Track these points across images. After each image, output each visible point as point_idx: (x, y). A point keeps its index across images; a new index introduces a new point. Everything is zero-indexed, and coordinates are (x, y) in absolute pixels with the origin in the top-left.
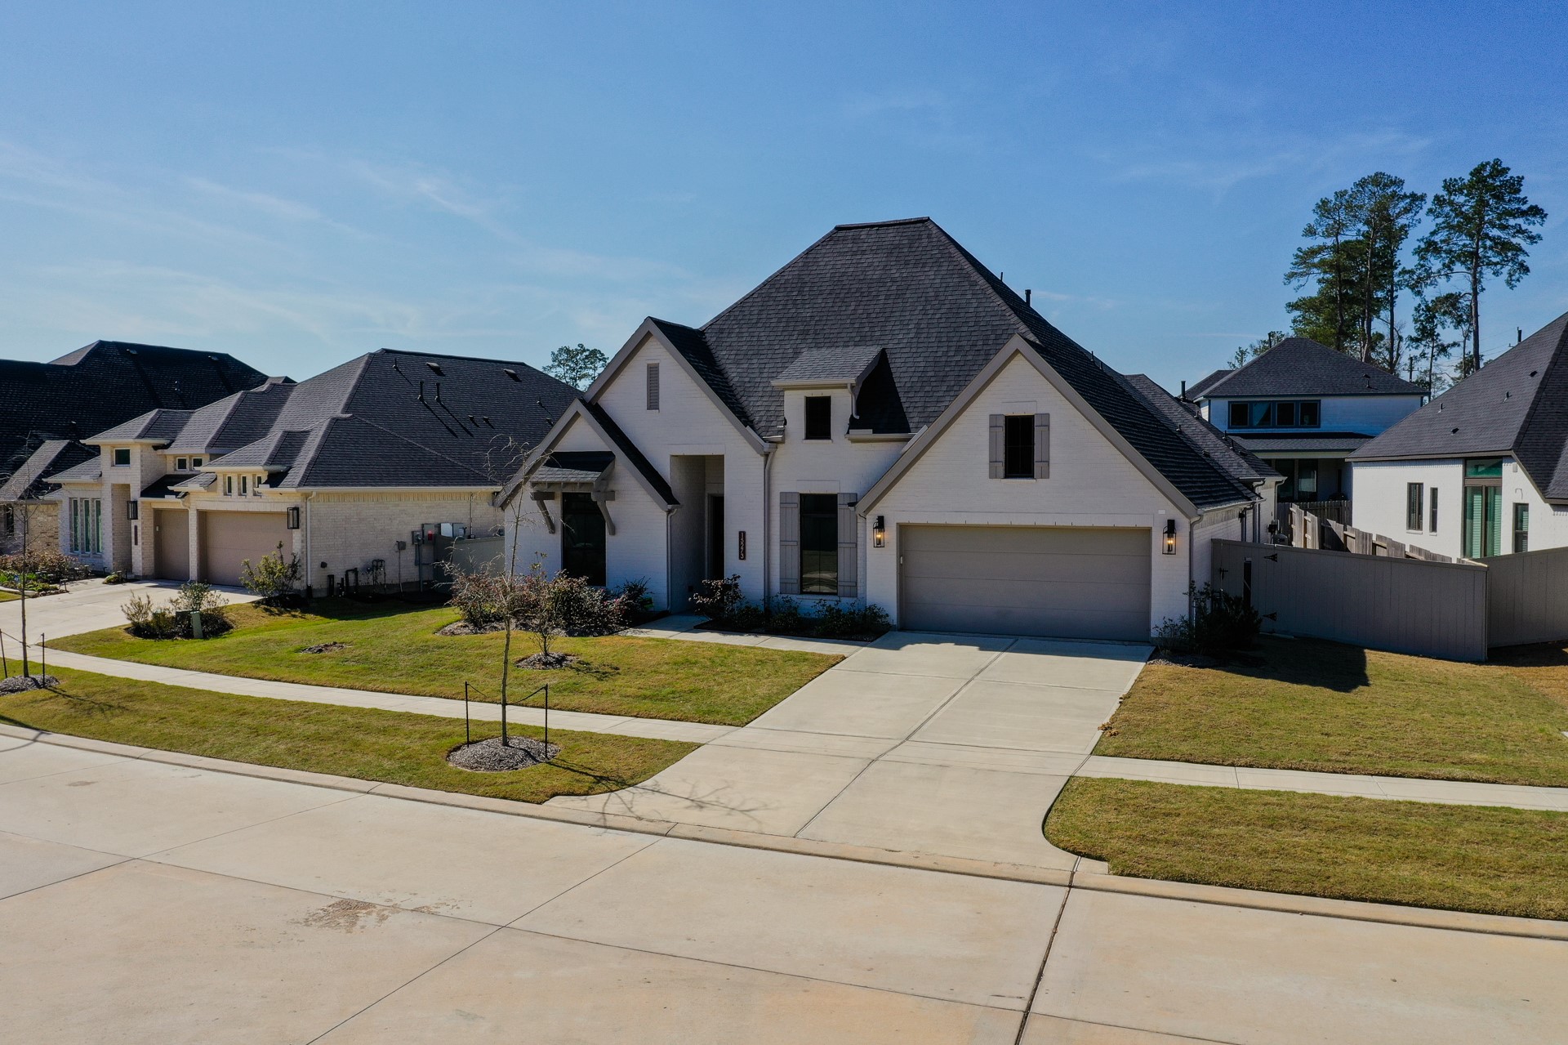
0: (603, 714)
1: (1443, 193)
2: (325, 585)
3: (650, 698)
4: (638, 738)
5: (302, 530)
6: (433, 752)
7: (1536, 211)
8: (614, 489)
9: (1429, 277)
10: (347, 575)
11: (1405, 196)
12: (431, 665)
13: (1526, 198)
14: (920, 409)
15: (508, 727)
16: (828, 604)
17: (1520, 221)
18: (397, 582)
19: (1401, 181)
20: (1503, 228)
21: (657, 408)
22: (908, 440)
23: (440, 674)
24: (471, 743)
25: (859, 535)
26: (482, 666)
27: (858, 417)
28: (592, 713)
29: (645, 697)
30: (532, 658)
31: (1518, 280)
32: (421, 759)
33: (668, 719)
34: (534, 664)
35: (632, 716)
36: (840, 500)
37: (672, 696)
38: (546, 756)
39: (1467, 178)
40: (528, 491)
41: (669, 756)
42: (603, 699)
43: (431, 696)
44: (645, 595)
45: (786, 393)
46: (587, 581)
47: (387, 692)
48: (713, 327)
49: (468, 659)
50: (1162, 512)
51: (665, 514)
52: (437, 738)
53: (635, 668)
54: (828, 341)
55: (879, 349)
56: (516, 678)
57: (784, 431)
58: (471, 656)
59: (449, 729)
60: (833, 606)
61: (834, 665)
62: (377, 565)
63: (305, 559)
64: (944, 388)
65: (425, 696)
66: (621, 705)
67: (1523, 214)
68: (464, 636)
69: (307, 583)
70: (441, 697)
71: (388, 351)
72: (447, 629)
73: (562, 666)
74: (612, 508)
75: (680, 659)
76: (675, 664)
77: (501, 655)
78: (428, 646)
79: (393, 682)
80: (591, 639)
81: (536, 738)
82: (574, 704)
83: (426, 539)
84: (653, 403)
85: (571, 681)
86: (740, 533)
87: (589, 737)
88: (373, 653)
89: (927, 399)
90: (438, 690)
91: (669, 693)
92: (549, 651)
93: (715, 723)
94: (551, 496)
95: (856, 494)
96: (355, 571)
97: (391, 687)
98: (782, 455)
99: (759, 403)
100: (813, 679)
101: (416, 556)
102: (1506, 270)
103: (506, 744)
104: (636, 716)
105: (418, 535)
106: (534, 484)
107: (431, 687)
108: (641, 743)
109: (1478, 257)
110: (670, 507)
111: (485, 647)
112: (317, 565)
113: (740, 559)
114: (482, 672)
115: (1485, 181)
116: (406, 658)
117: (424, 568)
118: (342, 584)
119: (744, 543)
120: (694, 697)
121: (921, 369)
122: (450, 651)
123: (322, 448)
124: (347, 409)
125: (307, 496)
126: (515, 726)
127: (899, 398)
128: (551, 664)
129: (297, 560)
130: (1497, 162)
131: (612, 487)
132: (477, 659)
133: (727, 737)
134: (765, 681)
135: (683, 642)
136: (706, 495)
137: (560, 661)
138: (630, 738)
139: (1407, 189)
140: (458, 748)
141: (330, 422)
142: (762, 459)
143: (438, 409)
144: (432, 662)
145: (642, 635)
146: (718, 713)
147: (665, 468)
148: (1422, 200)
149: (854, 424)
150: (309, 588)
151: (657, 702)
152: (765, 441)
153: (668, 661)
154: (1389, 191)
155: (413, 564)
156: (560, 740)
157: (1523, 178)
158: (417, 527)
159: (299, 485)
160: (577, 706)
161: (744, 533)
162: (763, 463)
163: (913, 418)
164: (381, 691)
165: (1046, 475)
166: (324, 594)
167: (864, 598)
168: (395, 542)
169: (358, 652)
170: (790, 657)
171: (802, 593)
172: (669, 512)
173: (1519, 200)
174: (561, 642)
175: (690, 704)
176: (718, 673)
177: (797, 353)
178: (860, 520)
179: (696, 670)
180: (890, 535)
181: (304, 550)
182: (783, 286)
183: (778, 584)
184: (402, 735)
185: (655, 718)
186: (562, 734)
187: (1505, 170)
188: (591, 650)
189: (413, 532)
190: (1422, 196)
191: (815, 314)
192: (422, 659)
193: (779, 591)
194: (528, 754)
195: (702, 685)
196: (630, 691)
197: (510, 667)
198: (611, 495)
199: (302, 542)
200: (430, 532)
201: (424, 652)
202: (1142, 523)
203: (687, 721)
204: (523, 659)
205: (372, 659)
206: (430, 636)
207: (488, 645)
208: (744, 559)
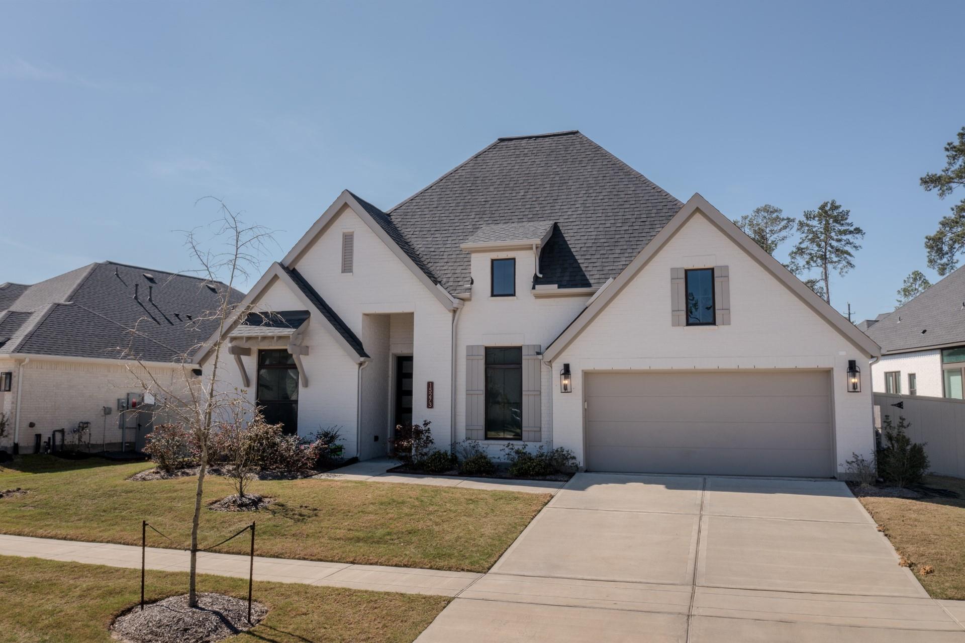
0: (311, 560)
1: (804, 219)
2: (32, 442)
3: (365, 540)
4: (366, 592)
5: (13, 393)
6: (93, 617)
7: (858, 231)
8: (308, 345)
9: (797, 269)
10: (54, 435)
11: (783, 219)
12: (115, 509)
13: (852, 223)
14: (598, 268)
15: (197, 579)
16: (516, 448)
17: (849, 237)
18: (102, 443)
19: (780, 210)
20: (839, 241)
21: (350, 271)
22: (591, 294)
23: (123, 518)
24: (147, 603)
25: (542, 384)
26: (171, 509)
27: (541, 276)
28: (299, 559)
29: (358, 540)
30: (226, 500)
31: (846, 272)
32: (73, 627)
33: (392, 566)
34: (229, 506)
35: (347, 562)
36: (524, 352)
37: (389, 537)
38: (249, 621)
39: (817, 210)
40: (227, 345)
41: (414, 616)
42: (310, 542)
43: (108, 542)
44: (337, 442)
45: (473, 256)
46: (282, 427)
47: (59, 539)
48: (397, 211)
49: (157, 503)
50: (843, 353)
51: (357, 366)
52: (103, 596)
53: (340, 509)
54: (503, 218)
55: (552, 222)
56: (208, 521)
57: (471, 289)
58: (160, 499)
59: (122, 582)
60: (521, 449)
61: (546, 504)
62: (83, 426)
63: (14, 418)
64: (618, 251)
65: (101, 542)
66: (332, 549)
67: (851, 232)
68: (155, 481)
69: (14, 440)
70: (120, 543)
71: (111, 263)
72: (139, 475)
73: (257, 508)
74: (306, 363)
75: (385, 500)
76: (382, 504)
77: (193, 497)
78: (116, 491)
79: (68, 527)
80: (285, 482)
81: (233, 594)
82: (276, 549)
83: (130, 405)
84: (347, 267)
85: (271, 523)
86: (429, 383)
87: (302, 590)
88: (56, 498)
89: (604, 260)
90: (117, 536)
91: (384, 535)
92: (245, 493)
93: (450, 569)
94: (247, 352)
95: (540, 346)
96: (62, 431)
97: (63, 532)
98: (469, 312)
99: (444, 268)
100: (534, 517)
101: (120, 421)
102: (840, 266)
103: (193, 604)
104: (353, 563)
105: (123, 403)
106: (233, 339)
107: (110, 532)
108: (373, 599)
109: (826, 259)
110: (362, 359)
111: (176, 491)
112: (26, 424)
113: (428, 407)
114: (170, 516)
115: (827, 212)
116: (90, 502)
117: (127, 431)
118: (48, 443)
119: (432, 393)
120: (414, 539)
121: (594, 237)
122: (138, 495)
123: (41, 325)
124: (70, 298)
125: (20, 362)
126: (207, 578)
127: (576, 260)
128: (246, 505)
129: (5, 419)
130: (833, 202)
131: (305, 343)
132: (167, 502)
133: (474, 587)
134: (484, 520)
135: (383, 483)
136: (391, 354)
137: (256, 503)
138: (355, 591)
139: (783, 215)
140: (129, 610)
141: (52, 306)
142: (450, 315)
143: (149, 306)
144: (117, 506)
145: (336, 478)
146: (450, 556)
147: (357, 326)
148: (794, 222)
149: (537, 281)
150: (16, 446)
151: (374, 545)
152: (455, 297)
153: (373, 502)
154: (774, 215)
155: (117, 427)
156: (266, 597)
157: (849, 211)
158: (123, 396)
159: (13, 352)
160: (280, 551)
161: (432, 383)
162: (451, 318)
163: (592, 276)
164: (51, 538)
165: (727, 322)
166: (30, 451)
167: (551, 442)
168: (101, 407)
169: (40, 497)
170: (497, 497)
171: (487, 438)
172: (361, 364)
173: (848, 224)
174: (255, 486)
175: (412, 546)
176: (430, 513)
177: (476, 228)
178: (544, 368)
179: (406, 510)
180: (576, 380)
181: (14, 411)
182: (457, 180)
183: (464, 431)
184: (57, 592)
185: (376, 564)
186: (269, 587)
187: (837, 207)
188: (288, 492)
189: (119, 400)
190: (794, 219)
191: (489, 199)
192: (105, 503)
193: (464, 438)
194: (224, 620)
195: (420, 525)
196: (340, 533)
197: (202, 510)
198: (306, 351)
199: (13, 403)
200: (134, 400)
201: (110, 496)
202: (824, 364)
203: (415, 567)
204: (216, 502)
205: (53, 504)
206: (122, 482)
207: (179, 488)
208: (432, 407)
